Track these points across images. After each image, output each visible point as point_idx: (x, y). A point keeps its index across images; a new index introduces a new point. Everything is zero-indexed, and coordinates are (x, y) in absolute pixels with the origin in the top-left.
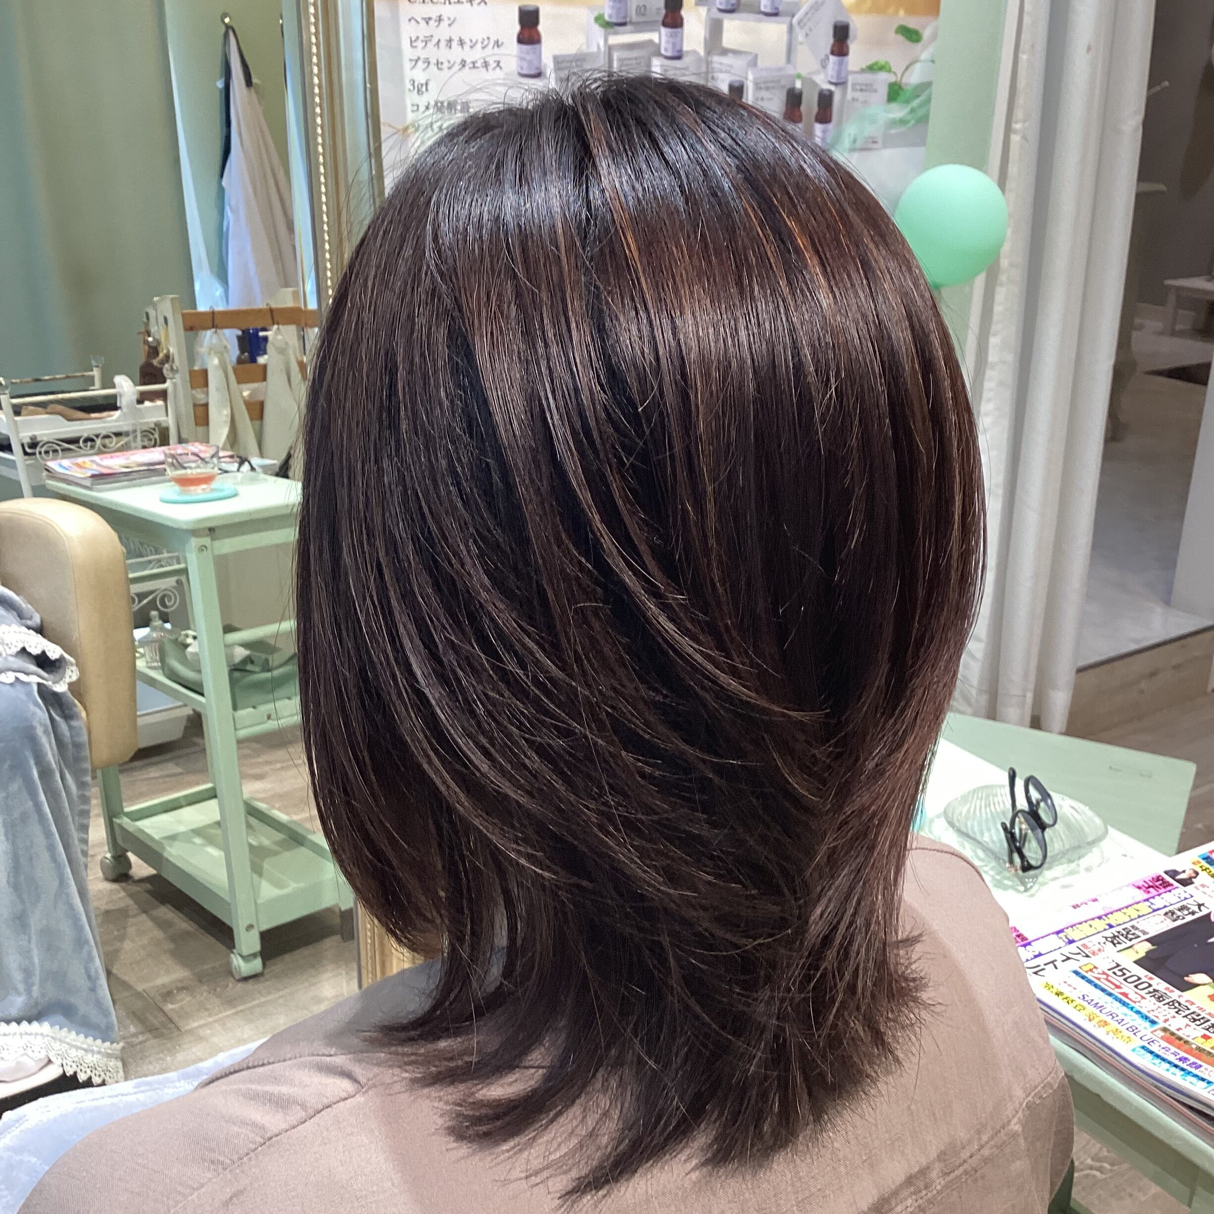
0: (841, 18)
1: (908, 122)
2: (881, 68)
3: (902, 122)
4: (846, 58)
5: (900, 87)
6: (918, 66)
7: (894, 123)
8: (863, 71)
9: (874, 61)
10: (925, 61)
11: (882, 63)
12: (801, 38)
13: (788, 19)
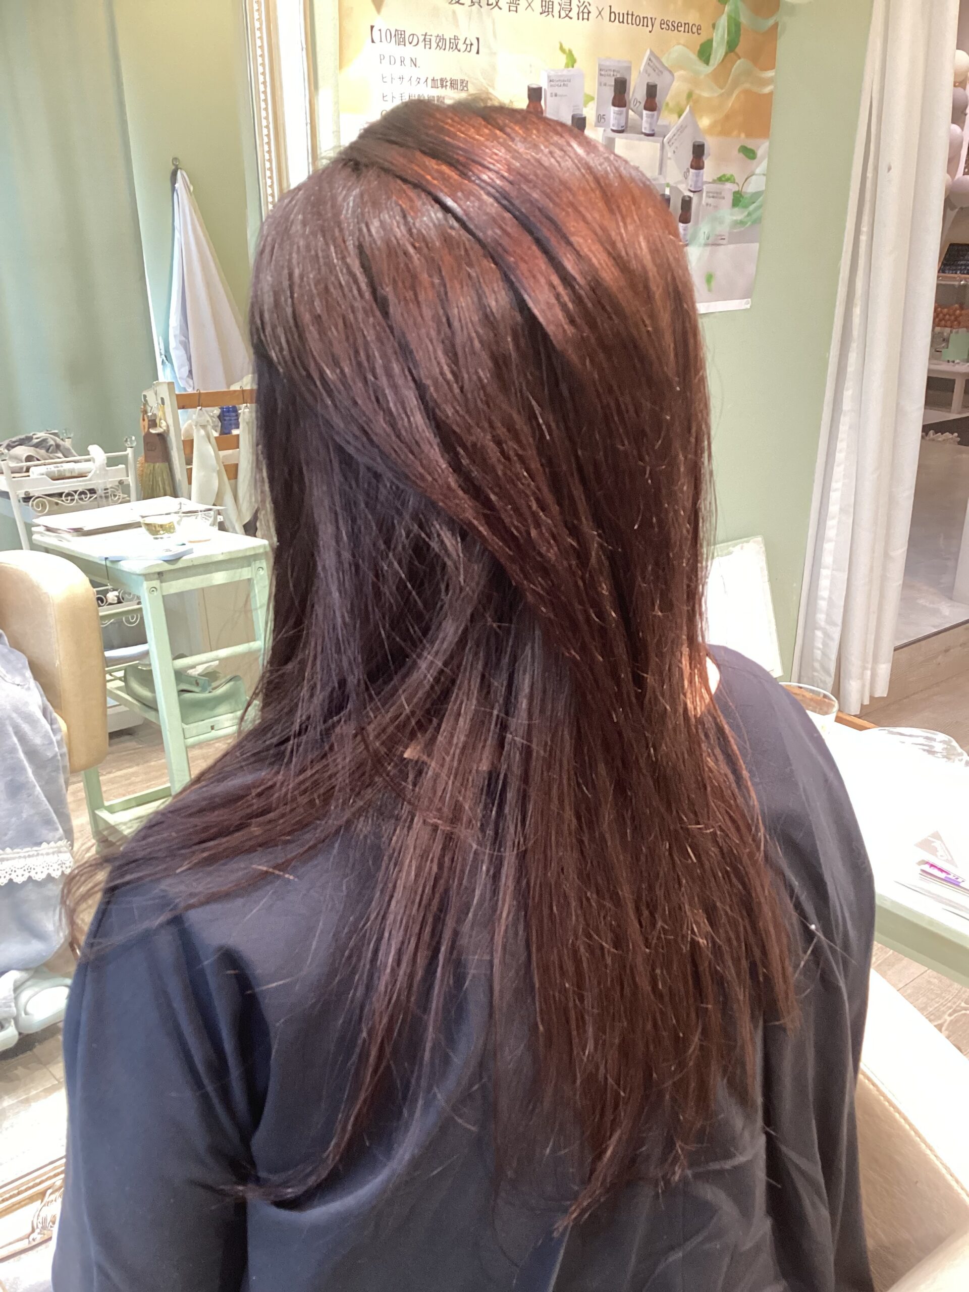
0: (699, 140)
1: (746, 223)
2: (728, 180)
3: (742, 223)
4: (701, 171)
5: (741, 196)
6: (754, 177)
7: (736, 224)
8: (714, 182)
9: (722, 174)
10: (759, 174)
11: (729, 175)
13: (661, 139)
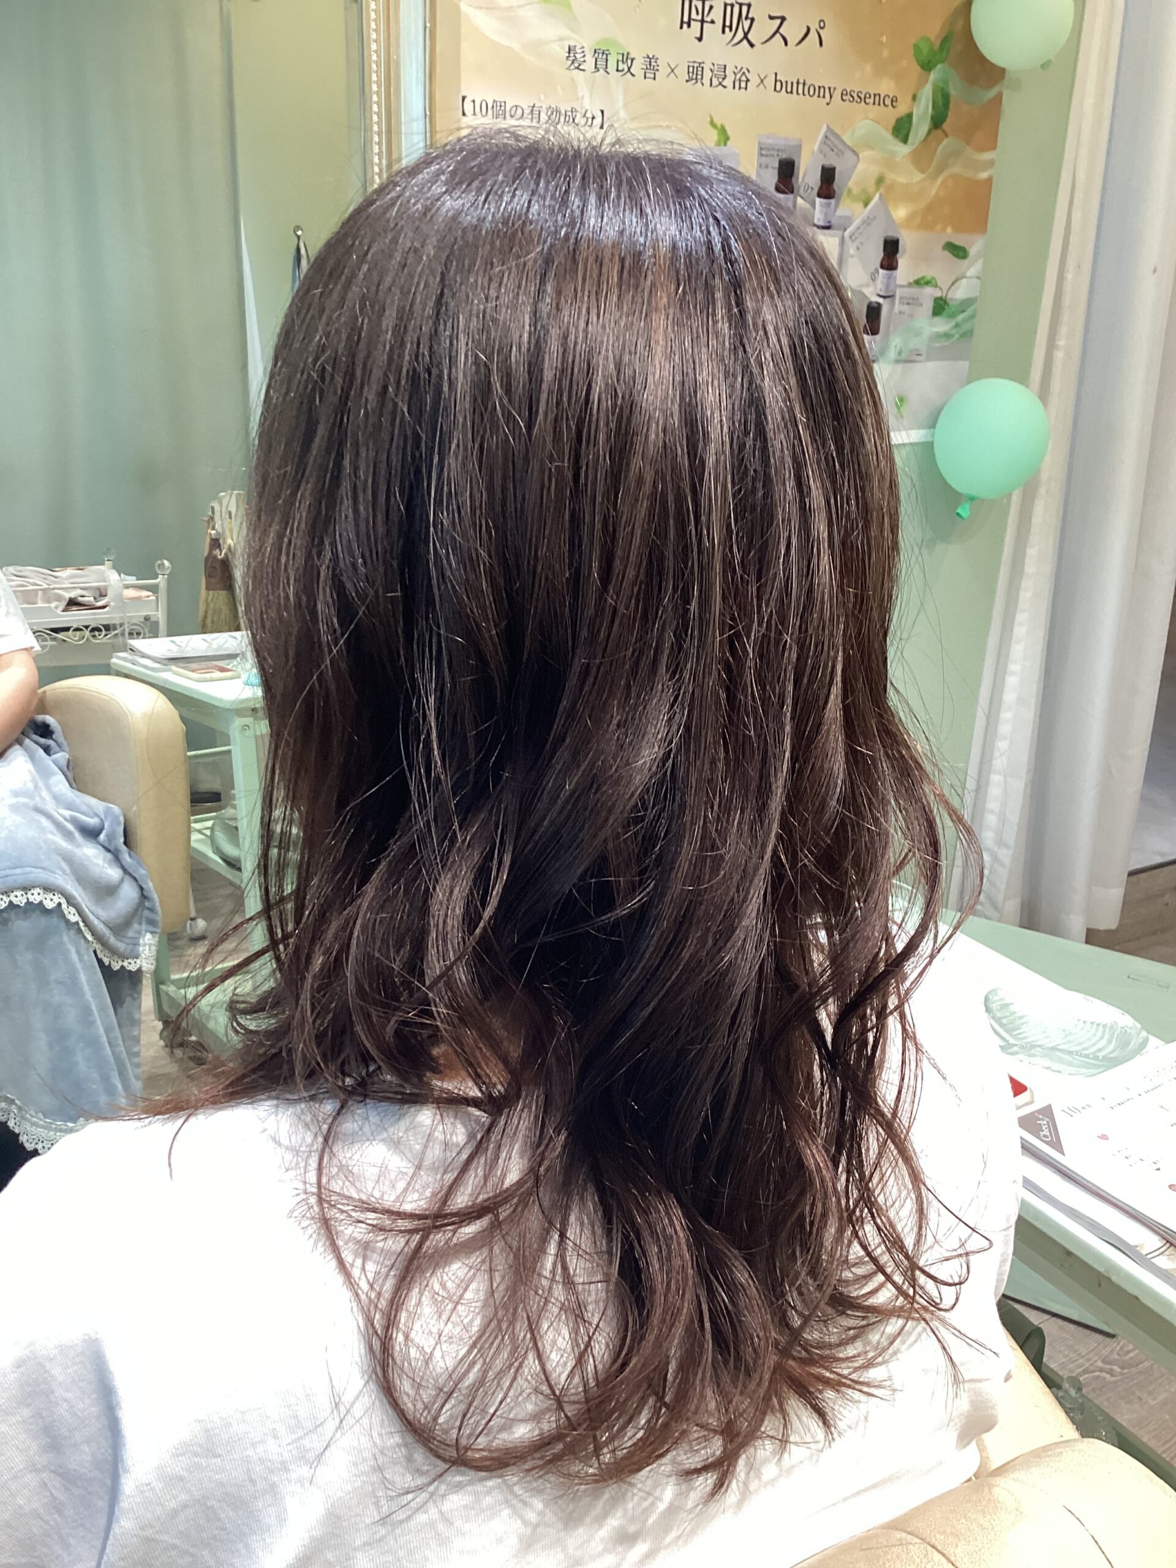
0: (892, 234)
1: (953, 336)
2: (928, 283)
3: (947, 336)
4: (894, 272)
5: (945, 302)
6: (964, 281)
7: (938, 336)
8: (910, 285)
9: (920, 275)
10: (971, 277)
11: (928, 278)
12: (852, 251)
13: (840, 233)
